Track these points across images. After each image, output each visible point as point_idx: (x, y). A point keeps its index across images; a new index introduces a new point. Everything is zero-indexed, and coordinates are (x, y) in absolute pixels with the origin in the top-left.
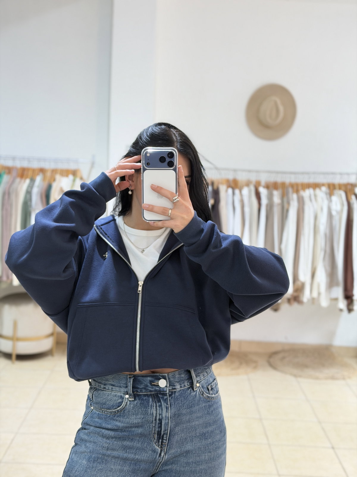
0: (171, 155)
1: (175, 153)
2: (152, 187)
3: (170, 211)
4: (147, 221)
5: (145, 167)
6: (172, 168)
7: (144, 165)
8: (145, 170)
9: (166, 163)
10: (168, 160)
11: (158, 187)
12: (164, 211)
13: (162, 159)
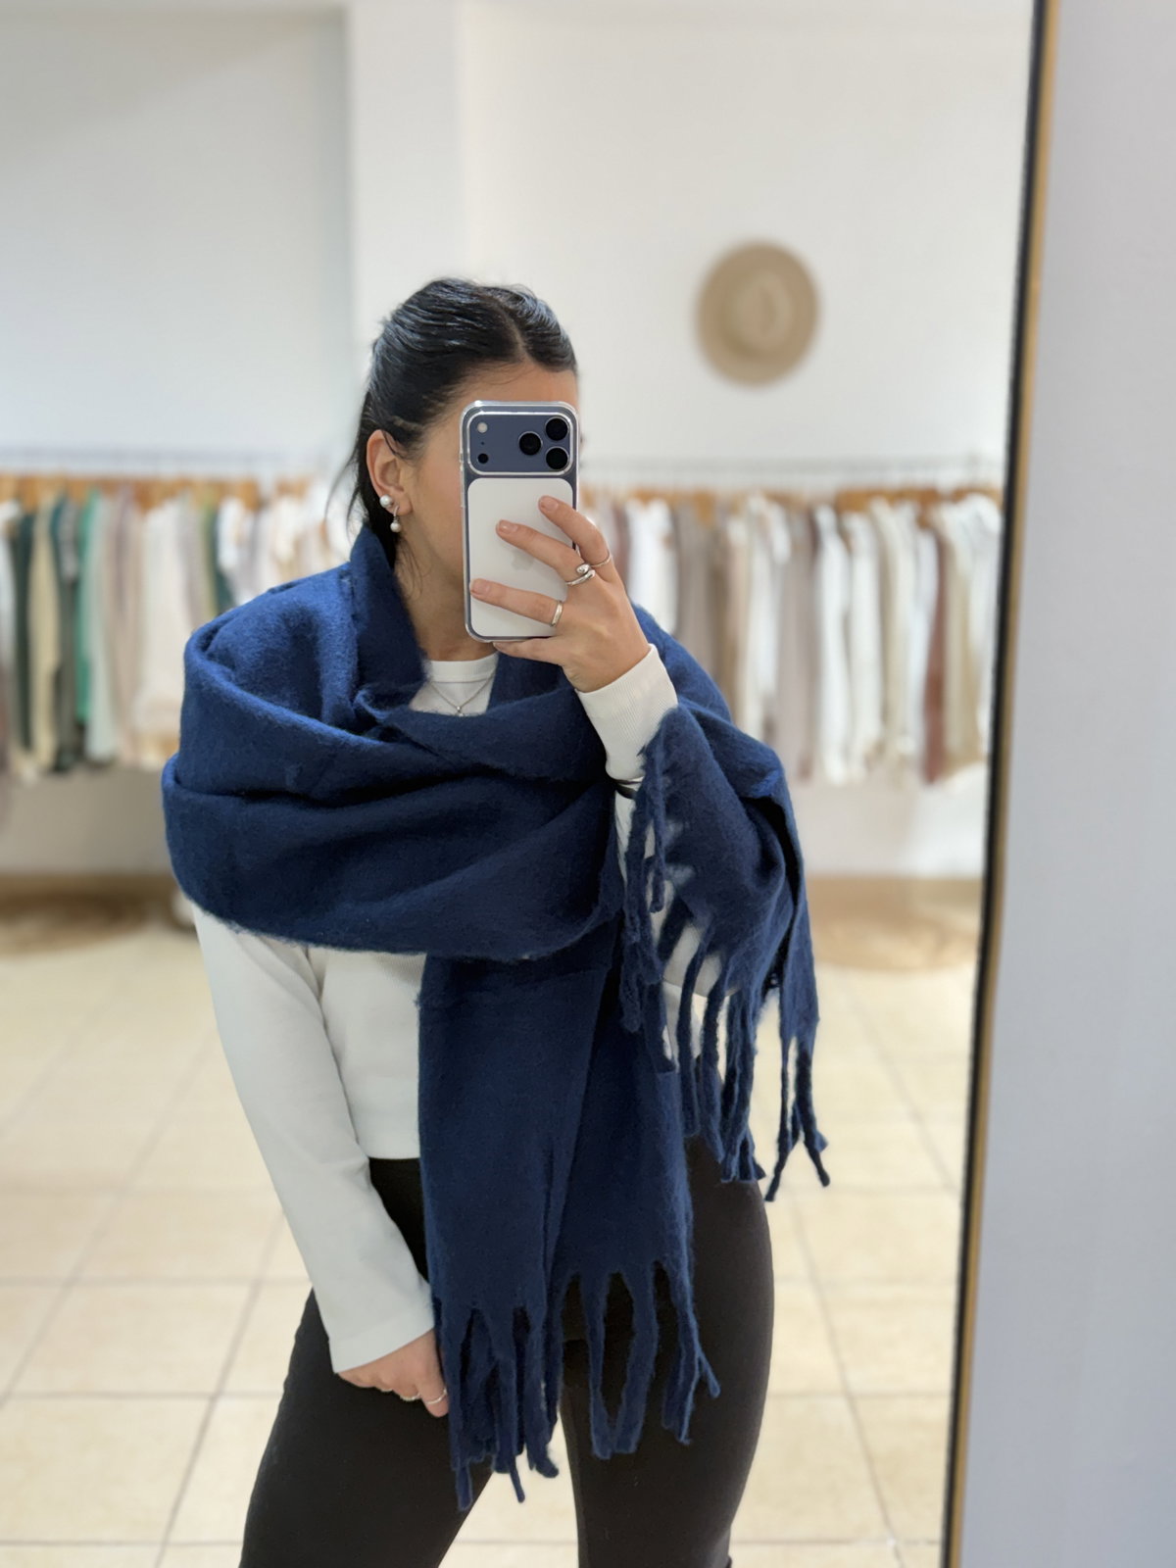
1: (569, 420)
2: (502, 529)
3: (559, 609)
4: (482, 641)
5: (472, 467)
6: (561, 473)
7: (469, 462)
8: (470, 477)
9: (542, 456)
10: (547, 445)
11: (520, 528)
12: (538, 609)
13: (529, 445)
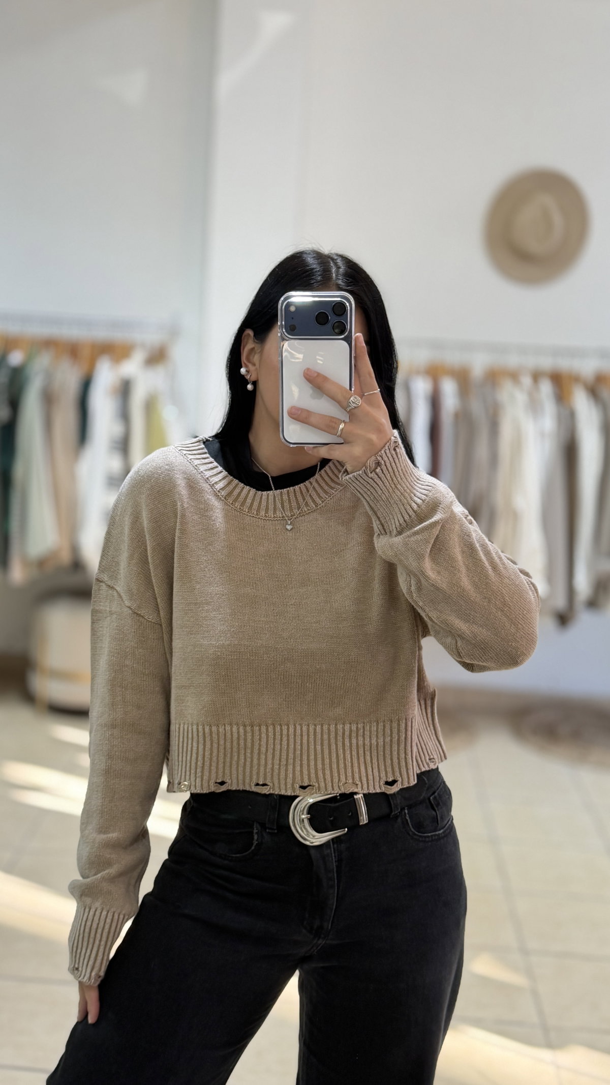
0: (339, 309)
1: (348, 304)
2: (307, 374)
3: (342, 426)
4: (291, 446)
6: (343, 336)
7: (284, 330)
9: (329, 325)
10: (333, 319)
11: (319, 375)
12: (329, 425)
13: (321, 319)
